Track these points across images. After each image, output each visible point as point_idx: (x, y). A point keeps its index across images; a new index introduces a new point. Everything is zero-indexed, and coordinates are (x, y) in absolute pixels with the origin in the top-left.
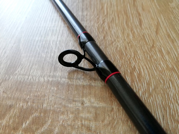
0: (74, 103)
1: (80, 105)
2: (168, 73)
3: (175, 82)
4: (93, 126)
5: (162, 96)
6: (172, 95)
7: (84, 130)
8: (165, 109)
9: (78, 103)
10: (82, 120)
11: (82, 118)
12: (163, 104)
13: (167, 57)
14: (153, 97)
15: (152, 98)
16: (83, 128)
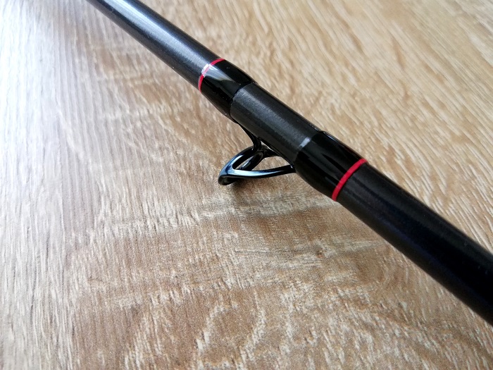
0: (298, 257)
1: (313, 257)
2: (458, 148)
3: (479, 164)
4: (366, 295)
5: (468, 198)
6: (484, 191)
7: (352, 308)
8: (483, 222)
9: (308, 254)
10: (336, 289)
11: (333, 284)
12: (476, 213)
13: (443, 115)
14: (452, 203)
15: (451, 205)
16: (346, 304)
